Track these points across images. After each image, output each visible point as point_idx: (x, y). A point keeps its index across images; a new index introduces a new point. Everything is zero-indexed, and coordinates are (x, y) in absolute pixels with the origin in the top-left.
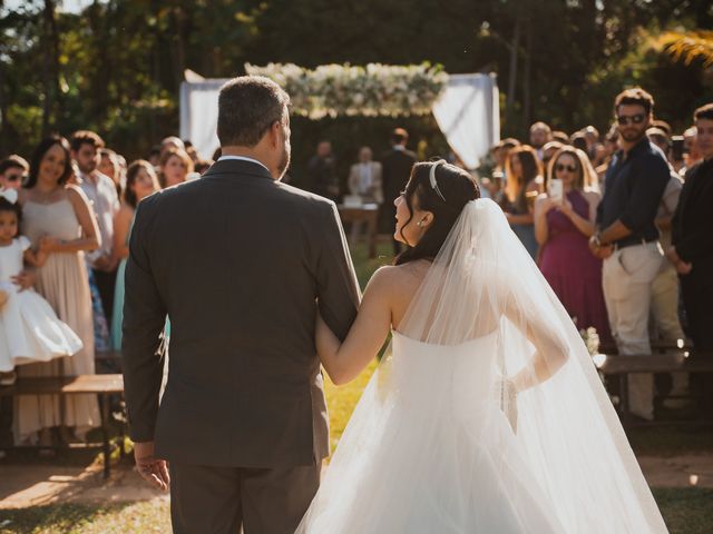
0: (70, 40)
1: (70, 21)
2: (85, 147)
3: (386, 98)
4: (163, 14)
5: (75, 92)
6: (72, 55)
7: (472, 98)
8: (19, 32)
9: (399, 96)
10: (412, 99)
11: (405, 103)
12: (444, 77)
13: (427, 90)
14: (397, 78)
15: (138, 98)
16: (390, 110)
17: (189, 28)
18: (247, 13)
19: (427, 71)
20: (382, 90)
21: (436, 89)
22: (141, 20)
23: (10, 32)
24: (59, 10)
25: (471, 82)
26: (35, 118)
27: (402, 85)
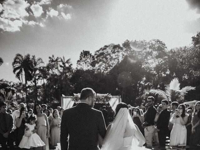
0: (39, 90)
1: (39, 87)
2: (44, 107)
3: (100, 100)
4: (57, 85)
5: (40, 100)
6: (40, 93)
7: (116, 100)
8: (30, 89)
9: (103, 100)
10: (105, 100)
11: (104, 101)
12: (111, 96)
13: (108, 99)
14: (102, 96)
15: (52, 101)
16: (101, 102)
17: (62, 88)
18: (72, 85)
19: (108, 95)
20: (100, 98)
21: (110, 98)
22: (53, 86)
23: (28, 89)
24: (37, 85)
25: (116, 97)
26: (33, 105)
27: (103, 98)
